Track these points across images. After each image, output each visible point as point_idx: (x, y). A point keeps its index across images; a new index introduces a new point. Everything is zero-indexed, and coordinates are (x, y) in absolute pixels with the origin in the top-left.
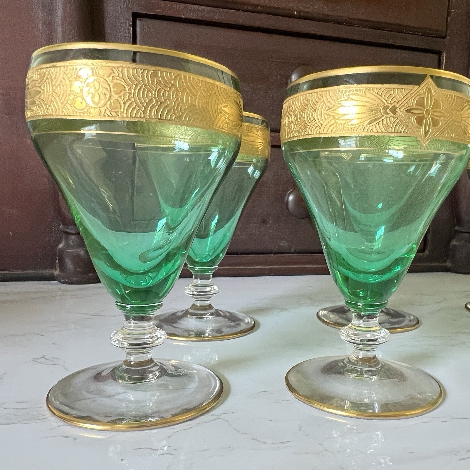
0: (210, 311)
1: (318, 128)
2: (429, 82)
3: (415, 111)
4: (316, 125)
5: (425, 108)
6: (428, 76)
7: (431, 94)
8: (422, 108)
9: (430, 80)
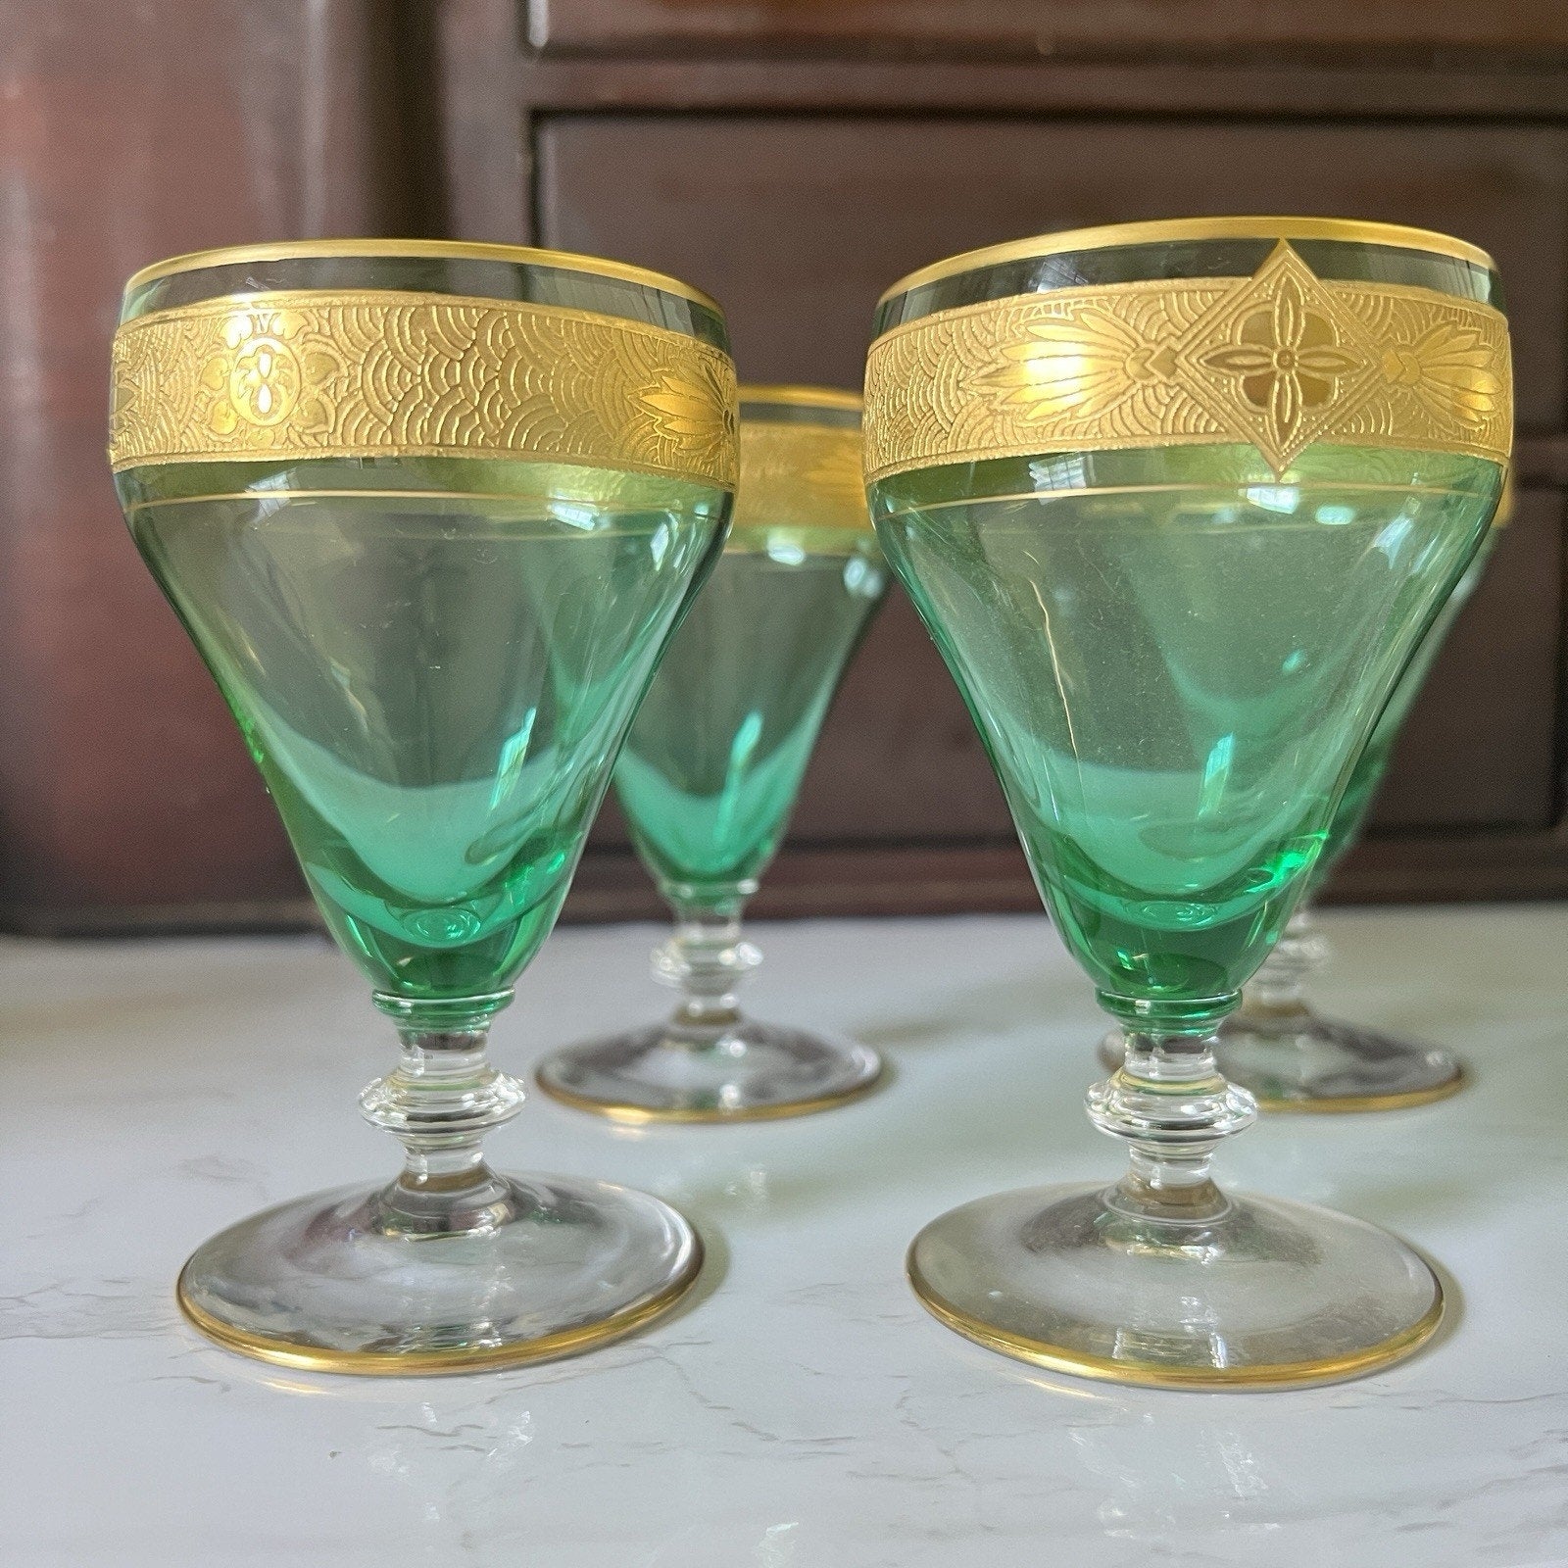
0: (732, 1029)
1: (943, 435)
2: (1287, 265)
3: (1238, 361)
4: (936, 427)
5: (1273, 347)
6: (1283, 242)
7: (1296, 299)
8: (1265, 349)
9: (1291, 253)
